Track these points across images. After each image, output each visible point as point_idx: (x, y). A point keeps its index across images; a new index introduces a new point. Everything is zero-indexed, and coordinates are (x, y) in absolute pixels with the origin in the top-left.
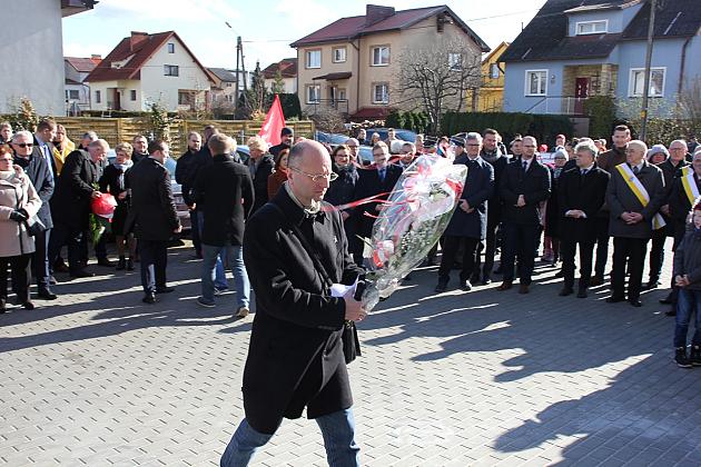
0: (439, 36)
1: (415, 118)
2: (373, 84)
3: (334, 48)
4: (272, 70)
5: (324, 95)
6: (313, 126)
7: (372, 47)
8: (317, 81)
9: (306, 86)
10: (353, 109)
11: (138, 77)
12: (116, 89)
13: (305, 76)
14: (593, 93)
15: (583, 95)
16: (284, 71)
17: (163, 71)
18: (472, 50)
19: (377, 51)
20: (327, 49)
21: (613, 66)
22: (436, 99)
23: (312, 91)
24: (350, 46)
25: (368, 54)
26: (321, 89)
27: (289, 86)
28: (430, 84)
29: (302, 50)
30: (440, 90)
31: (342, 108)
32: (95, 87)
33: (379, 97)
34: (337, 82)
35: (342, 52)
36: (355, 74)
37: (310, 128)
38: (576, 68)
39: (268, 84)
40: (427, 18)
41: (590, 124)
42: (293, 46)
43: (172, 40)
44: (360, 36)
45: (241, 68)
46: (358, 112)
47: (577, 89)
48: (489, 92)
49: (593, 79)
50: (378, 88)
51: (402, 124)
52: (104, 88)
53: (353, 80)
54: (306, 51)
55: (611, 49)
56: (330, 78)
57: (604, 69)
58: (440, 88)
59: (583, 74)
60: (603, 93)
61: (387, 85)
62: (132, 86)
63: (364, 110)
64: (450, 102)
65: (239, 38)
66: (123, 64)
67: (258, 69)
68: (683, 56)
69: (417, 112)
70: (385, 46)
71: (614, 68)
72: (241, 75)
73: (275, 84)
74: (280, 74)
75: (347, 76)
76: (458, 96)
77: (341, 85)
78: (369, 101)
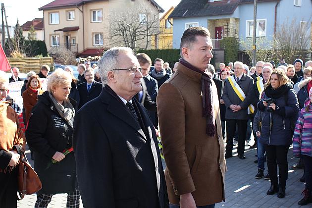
0: (133, 3)
2: (93, 33)
3: (67, 11)
4: (28, 26)
5: (62, 41)
6: (52, 60)
7: (91, 10)
8: (57, 32)
9: (50, 35)
10: (81, 50)
13: (49, 29)
14: (226, 35)
15: (220, 37)
16: (35, 26)
18: (153, 11)
19: (94, 13)
20: (63, 12)
21: (236, 19)
22: (132, 42)
23: (54, 39)
24: (77, 10)
25: (88, 15)
26: (60, 37)
27: (39, 36)
28: (128, 33)
29: (46, 13)
30: (134, 37)
31: (74, 49)
33: (97, 42)
34: (70, 33)
35: (72, 13)
36: (81, 28)
37: (51, 62)
38: (215, 21)
39: (25, 34)
41: (225, 55)
42: (40, 9)
44: (83, 4)
45: (5, 24)
46: (85, 51)
47: (216, 33)
48: (164, 37)
49: (225, 27)
50: (97, 36)
53: (80, 31)
54: (49, 13)
55: (234, 9)
56: (66, 30)
57: (231, 21)
58: (134, 35)
59: (219, 25)
60: (231, 35)
61: (102, 34)
63: (88, 50)
64: (140, 44)
65: (3, 4)
67: (17, 25)
68: (276, 12)
70: (100, 10)
71: (237, 20)
72: (6, 29)
73: (29, 35)
74: (33, 27)
75: (76, 29)
76: (145, 40)
77: (73, 34)
78: (91, 44)
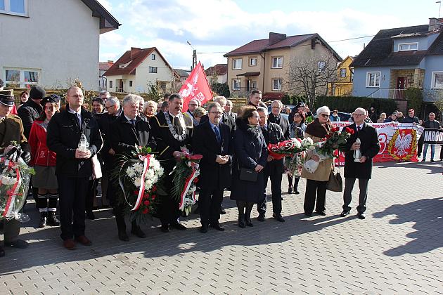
0: (312, 51)
1: (299, 100)
2: (273, 79)
3: (250, 58)
4: (210, 71)
5: (243, 85)
7: (272, 57)
8: (239, 77)
9: (233, 79)
11: (134, 73)
12: (121, 80)
13: (232, 74)
14: (408, 86)
15: (402, 87)
16: (217, 72)
17: (148, 70)
19: (275, 60)
20: (246, 58)
21: (421, 70)
22: (313, 88)
23: (235, 83)
24: (259, 57)
25: (269, 61)
26: (241, 82)
27: (221, 80)
28: (309, 79)
29: (231, 59)
32: (109, 78)
33: (276, 86)
34: (251, 78)
36: (262, 73)
38: (398, 71)
39: (208, 78)
40: (305, 41)
41: (408, 105)
42: (225, 56)
43: (154, 53)
44: (265, 51)
46: (264, 95)
47: (399, 83)
49: (408, 78)
50: (276, 81)
51: (291, 102)
52: (114, 79)
53: (261, 76)
54: (233, 59)
55: (420, 60)
56: (247, 75)
57: (417, 72)
58: (314, 83)
59: (402, 75)
60: (415, 86)
61: (281, 80)
62: (130, 78)
63: (267, 94)
64: (320, 91)
65: (195, 51)
66: (126, 66)
69: (300, 96)
70: (280, 57)
71: (422, 71)
73: (212, 78)
74: (215, 73)
75: (257, 74)
76: (325, 87)
77: (254, 79)
78: (270, 89)
